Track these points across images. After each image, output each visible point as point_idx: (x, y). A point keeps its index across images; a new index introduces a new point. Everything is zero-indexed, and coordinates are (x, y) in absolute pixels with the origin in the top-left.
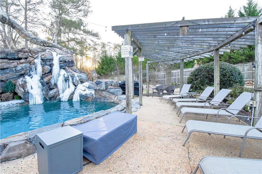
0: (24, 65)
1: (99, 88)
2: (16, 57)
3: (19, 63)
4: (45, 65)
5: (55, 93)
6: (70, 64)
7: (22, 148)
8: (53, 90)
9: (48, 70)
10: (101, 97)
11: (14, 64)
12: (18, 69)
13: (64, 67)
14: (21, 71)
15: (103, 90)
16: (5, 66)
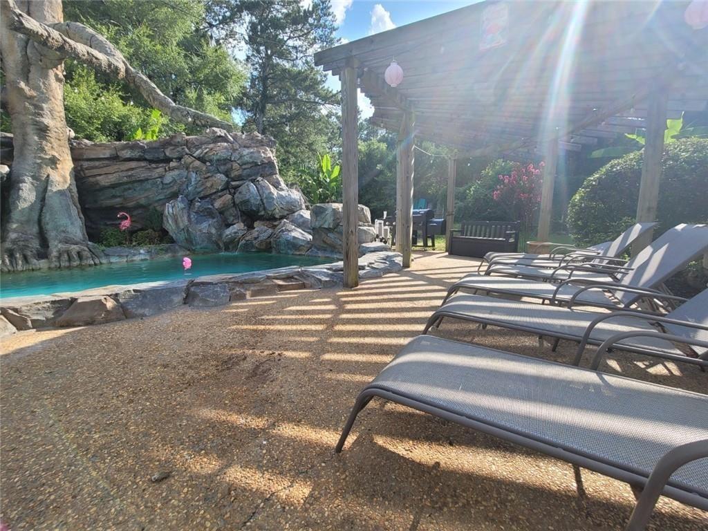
0: (176, 172)
1: (321, 223)
2: (161, 156)
3: (167, 169)
4: (216, 173)
5: (235, 233)
6: (267, 169)
7: (96, 308)
8: (231, 227)
9: (223, 183)
10: (325, 246)
11: (158, 170)
12: (168, 182)
13: (253, 177)
14: (171, 185)
15: (329, 230)
16: (143, 175)
